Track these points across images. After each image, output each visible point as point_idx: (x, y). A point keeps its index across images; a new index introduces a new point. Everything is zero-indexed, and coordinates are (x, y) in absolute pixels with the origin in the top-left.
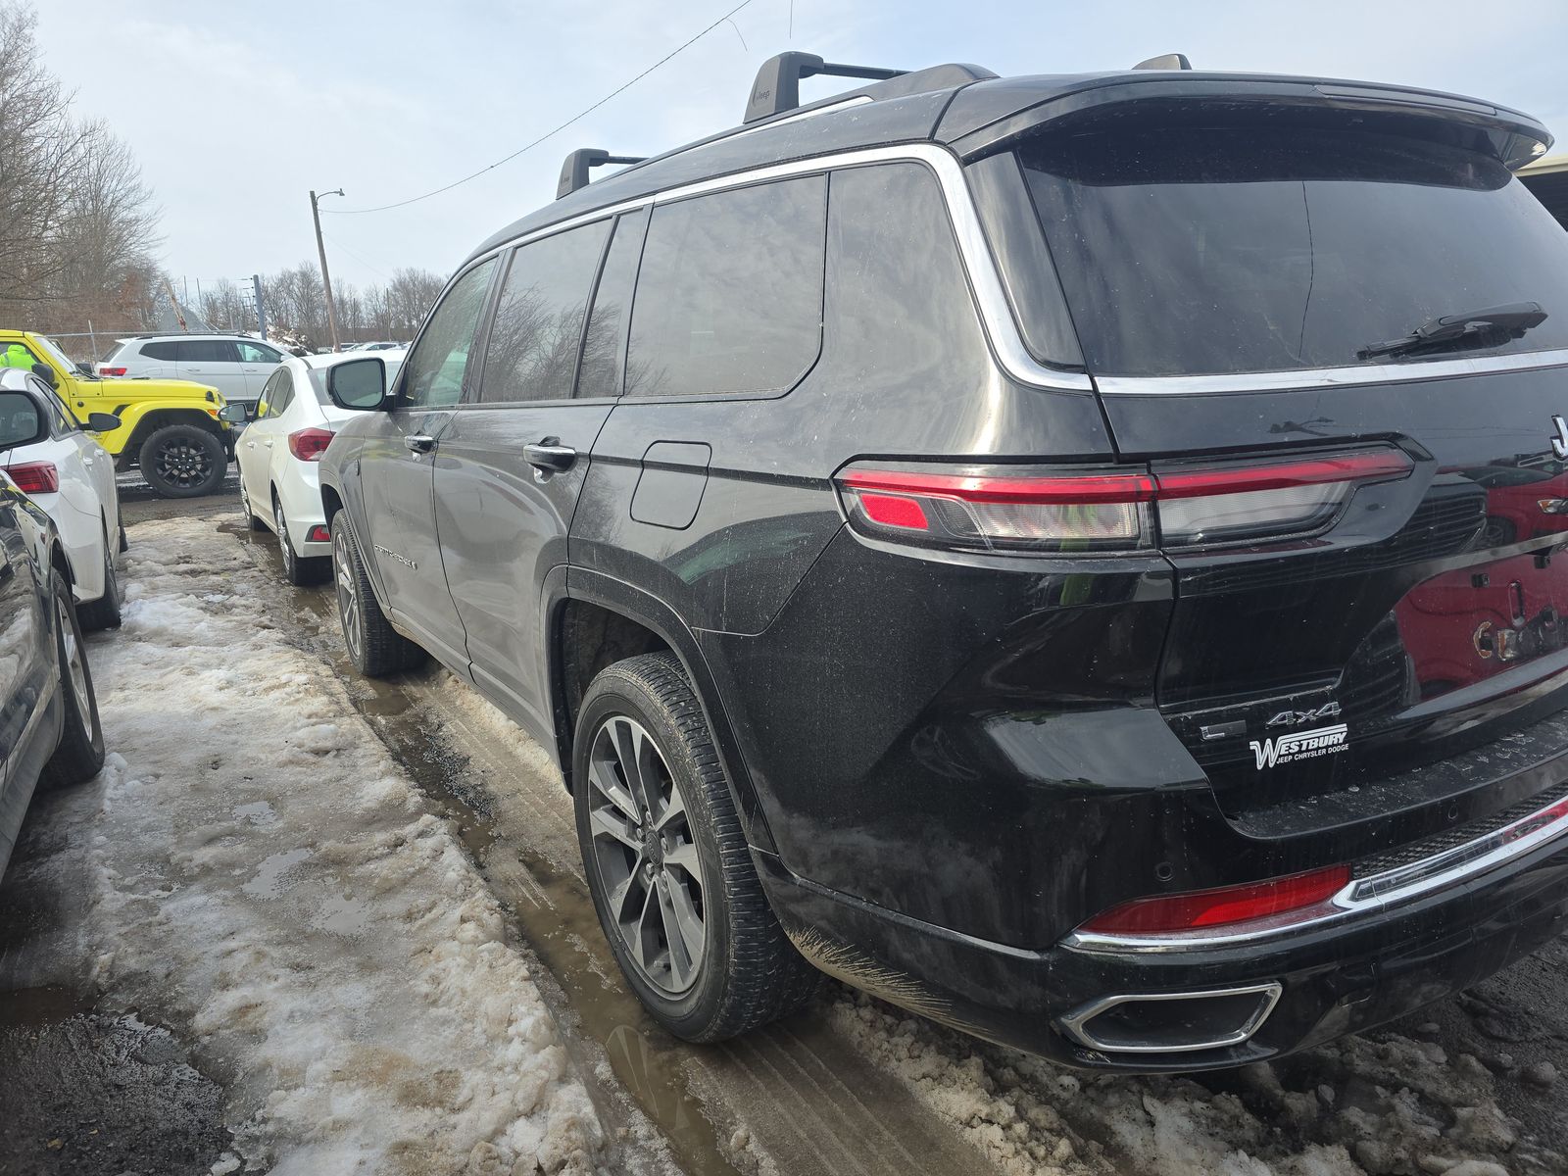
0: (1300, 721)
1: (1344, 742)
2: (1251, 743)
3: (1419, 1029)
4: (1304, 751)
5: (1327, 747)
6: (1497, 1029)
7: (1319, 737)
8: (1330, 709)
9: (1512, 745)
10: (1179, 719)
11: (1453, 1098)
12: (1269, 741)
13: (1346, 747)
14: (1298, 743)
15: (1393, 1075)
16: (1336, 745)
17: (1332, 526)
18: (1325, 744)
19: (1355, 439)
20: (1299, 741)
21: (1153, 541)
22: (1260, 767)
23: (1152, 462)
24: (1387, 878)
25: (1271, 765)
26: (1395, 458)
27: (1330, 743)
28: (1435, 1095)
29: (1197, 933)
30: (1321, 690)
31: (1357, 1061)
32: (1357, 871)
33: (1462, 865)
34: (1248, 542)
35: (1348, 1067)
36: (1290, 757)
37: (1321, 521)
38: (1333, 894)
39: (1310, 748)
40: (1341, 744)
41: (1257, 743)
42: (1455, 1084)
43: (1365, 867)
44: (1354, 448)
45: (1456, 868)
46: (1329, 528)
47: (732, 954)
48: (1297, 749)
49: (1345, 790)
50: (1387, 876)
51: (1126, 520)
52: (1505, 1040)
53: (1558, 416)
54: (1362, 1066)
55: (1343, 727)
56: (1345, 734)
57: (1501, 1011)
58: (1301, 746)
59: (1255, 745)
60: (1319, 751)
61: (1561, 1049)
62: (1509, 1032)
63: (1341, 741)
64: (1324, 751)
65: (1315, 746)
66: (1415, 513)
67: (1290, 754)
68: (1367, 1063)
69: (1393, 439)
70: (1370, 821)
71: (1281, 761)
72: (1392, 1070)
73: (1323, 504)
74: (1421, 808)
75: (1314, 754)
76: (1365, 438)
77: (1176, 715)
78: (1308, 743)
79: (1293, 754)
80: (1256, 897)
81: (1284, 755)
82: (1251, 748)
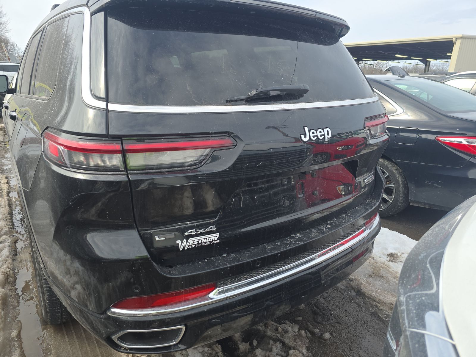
0: (198, 233)
1: (218, 239)
2: (177, 241)
3: (295, 319)
4: (200, 244)
5: (210, 242)
6: (319, 319)
7: (206, 238)
8: (212, 228)
9: (293, 238)
10: (147, 233)
11: (293, 345)
12: (185, 240)
13: (219, 241)
14: (198, 241)
15: (278, 336)
16: (214, 241)
17: (202, 165)
18: (209, 241)
19: (212, 133)
20: (198, 240)
21: (124, 169)
22: (181, 249)
23: (123, 138)
24: (231, 287)
25: (186, 249)
26: (229, 141)
27: (211, 240)
28: (288, 344)
29: (153, 309)
30: (209, 221)
31: (268, 331)
32: (218, 285)
33: (263, 281)
34: (164, 170)
35: (265, 333)
36: (194, 246)
37: (198, 163)
38: (209, 293)
39: (203, 242)
40: (216, 241)
41: (180, 241)
42: (295, 340)
43: (222, 283)
44: (212, 137)
45: (260, 282)
46: (200, 166)
47: (46, 299)
48: (197, 243)
49: (221, 255)
50: (231, 286)
51: (116, 160)
52: (320, 323)
53: (306, 126)
54: (269, 333)
55: (218, 234)
56: (218, 237)
57: (323, 313)
58: (199, 241)
59: (178, 242)
60: (207, 243)
61: (337, 327)
62: (323, 320)
63: (216, 239)
64: (209, 243)
65: (205, 241)
66: (236, 160)
67: (193, 244)
68: (271, 332)
69: (228, 134)
70: (220, 269)
71: (190, 247)
72: (278, 335)
73: (201, 156)
74: (243, 263)
75: (204, 244)
76: (215, 133)
77: (146, 232)
78: (202, 241)
79: (195, 245)
80: (176, 296)
81: (191, 245)
82: (177, 243)
